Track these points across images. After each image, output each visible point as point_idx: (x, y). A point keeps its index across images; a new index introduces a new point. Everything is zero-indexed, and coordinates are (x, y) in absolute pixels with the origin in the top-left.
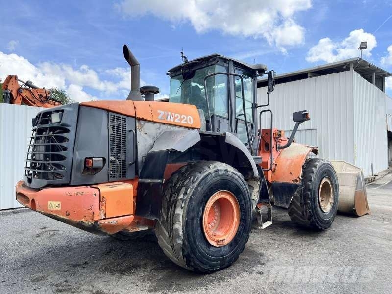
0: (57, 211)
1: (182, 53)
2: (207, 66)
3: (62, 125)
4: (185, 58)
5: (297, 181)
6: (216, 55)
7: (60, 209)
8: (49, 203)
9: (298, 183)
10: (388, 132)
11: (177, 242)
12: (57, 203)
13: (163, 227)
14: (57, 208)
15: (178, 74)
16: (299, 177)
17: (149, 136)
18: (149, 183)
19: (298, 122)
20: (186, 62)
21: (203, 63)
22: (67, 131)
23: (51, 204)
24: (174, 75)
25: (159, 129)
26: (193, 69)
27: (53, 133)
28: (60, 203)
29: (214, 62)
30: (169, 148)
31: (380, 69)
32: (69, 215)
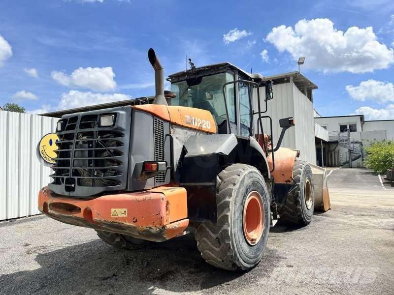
0: (123, 219)
1: (190, 60)
2: (216, 74)
3: (116, 129)
4: (192, 64)
5: (290, 182)
6: (227, 64)
7: (126, 216)
8: (113, 210)
9: (290, 183)
10: (316, 138)
11: (225, 243)
12: (123, 210)
13: (208, 229)
14: (123, 216)
15: (181, 79)
16: (291, 177)
17: (179, 140)
18: (196, 186)
19: (285, 128)
20: (193, 68)
21: (212, 70)
22: (121, 135)
23: (115, 211)
24: (176, 80)
25: (186, 133)
26: (200, 75)
27: (101, 138)
28: (125, 209)
29: (224, 70)
30: (217, 152)
31: (311, 83)
32: (136, 221)
